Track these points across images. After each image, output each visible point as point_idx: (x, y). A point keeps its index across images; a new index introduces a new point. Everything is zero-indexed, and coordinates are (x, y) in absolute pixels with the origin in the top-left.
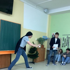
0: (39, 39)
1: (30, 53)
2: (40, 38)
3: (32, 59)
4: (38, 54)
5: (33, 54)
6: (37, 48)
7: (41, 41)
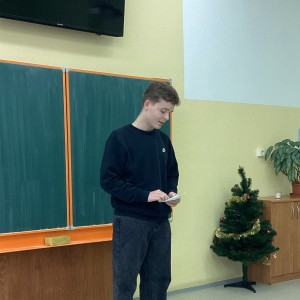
0: (277, 152)
1: (227, 233)
2: (284, 143)
3: (239, 264)
4: (274, 233)
5: (245, 235)
6: (262, 202)
7: (285, 160)
